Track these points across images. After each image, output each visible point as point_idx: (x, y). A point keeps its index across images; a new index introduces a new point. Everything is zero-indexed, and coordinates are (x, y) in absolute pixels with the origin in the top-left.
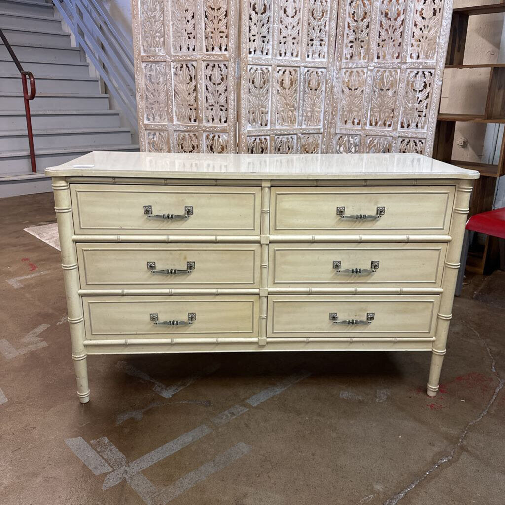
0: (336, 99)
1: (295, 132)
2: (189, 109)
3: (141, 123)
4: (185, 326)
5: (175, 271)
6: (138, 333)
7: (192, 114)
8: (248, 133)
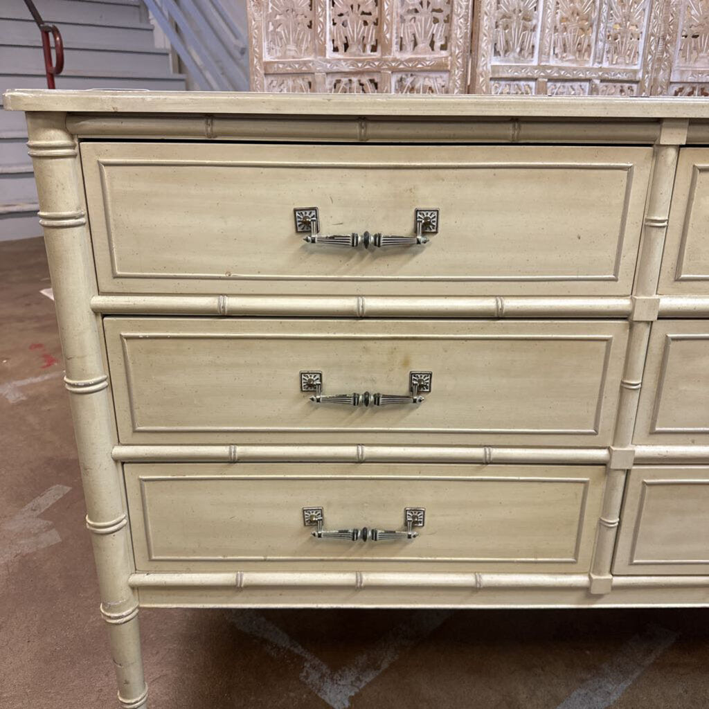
0: (676, 6)
1: (588, 76)
2: (361, 22)
3: (255, 60)
4: (395, 542)
5: (377, 397)
6: (268, 558)
7: (368, 34)
8: (493, 72)
